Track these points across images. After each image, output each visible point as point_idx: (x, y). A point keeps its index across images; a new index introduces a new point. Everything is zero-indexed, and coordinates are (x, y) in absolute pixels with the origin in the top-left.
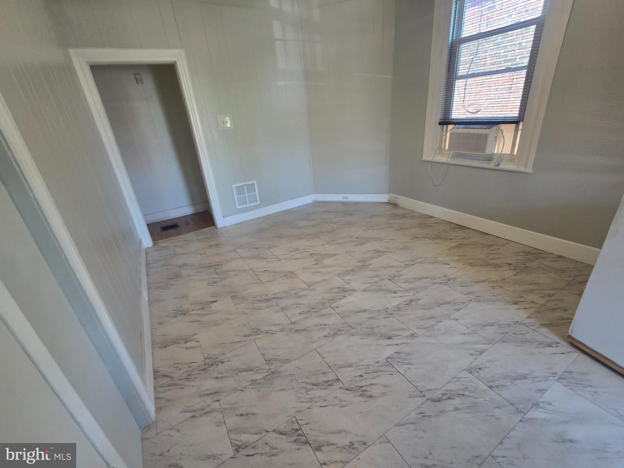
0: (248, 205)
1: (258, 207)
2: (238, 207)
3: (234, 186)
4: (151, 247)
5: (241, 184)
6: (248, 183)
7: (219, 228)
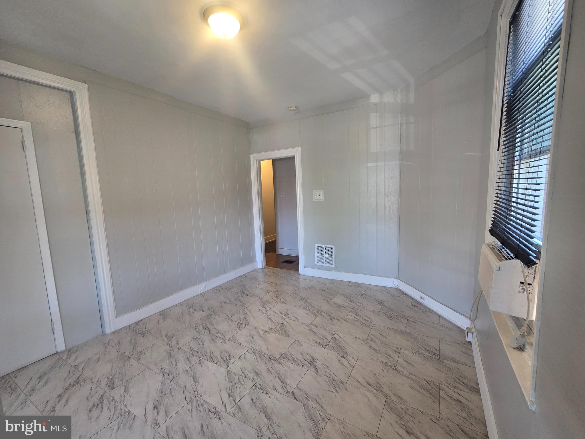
0: (324, 265)
1: (331, 269)
2: (316, 263)
3: (316, 245)
4: (261, 269)
5: (322, 246)
6: (328, 246)
7: (300, 274)
